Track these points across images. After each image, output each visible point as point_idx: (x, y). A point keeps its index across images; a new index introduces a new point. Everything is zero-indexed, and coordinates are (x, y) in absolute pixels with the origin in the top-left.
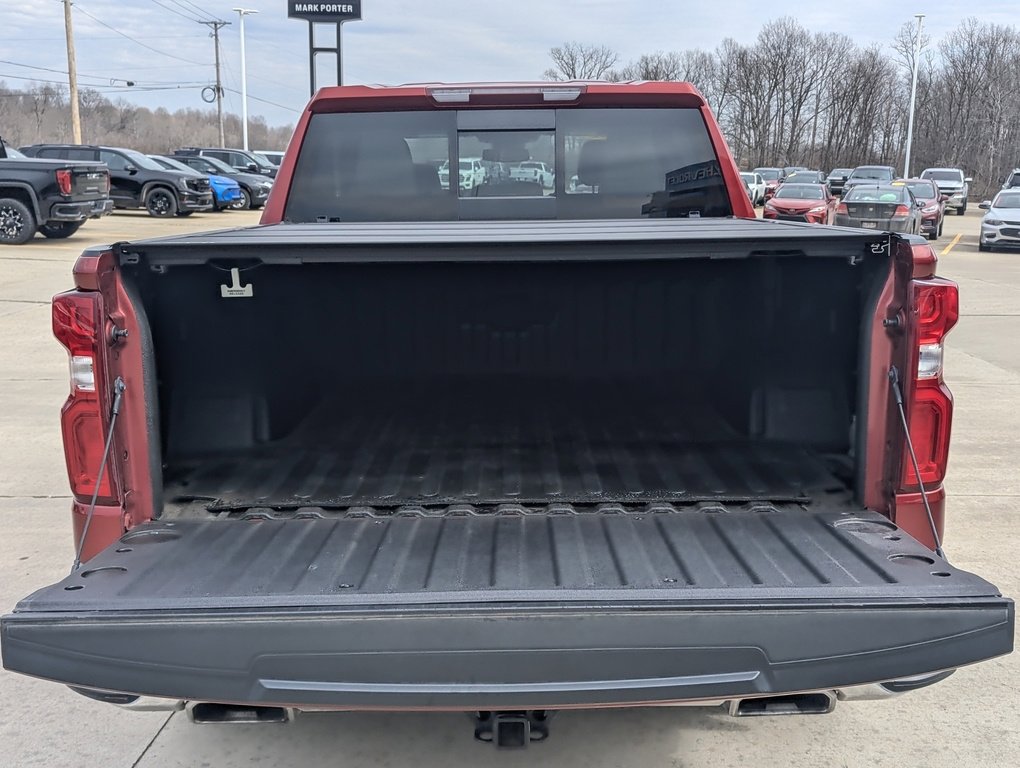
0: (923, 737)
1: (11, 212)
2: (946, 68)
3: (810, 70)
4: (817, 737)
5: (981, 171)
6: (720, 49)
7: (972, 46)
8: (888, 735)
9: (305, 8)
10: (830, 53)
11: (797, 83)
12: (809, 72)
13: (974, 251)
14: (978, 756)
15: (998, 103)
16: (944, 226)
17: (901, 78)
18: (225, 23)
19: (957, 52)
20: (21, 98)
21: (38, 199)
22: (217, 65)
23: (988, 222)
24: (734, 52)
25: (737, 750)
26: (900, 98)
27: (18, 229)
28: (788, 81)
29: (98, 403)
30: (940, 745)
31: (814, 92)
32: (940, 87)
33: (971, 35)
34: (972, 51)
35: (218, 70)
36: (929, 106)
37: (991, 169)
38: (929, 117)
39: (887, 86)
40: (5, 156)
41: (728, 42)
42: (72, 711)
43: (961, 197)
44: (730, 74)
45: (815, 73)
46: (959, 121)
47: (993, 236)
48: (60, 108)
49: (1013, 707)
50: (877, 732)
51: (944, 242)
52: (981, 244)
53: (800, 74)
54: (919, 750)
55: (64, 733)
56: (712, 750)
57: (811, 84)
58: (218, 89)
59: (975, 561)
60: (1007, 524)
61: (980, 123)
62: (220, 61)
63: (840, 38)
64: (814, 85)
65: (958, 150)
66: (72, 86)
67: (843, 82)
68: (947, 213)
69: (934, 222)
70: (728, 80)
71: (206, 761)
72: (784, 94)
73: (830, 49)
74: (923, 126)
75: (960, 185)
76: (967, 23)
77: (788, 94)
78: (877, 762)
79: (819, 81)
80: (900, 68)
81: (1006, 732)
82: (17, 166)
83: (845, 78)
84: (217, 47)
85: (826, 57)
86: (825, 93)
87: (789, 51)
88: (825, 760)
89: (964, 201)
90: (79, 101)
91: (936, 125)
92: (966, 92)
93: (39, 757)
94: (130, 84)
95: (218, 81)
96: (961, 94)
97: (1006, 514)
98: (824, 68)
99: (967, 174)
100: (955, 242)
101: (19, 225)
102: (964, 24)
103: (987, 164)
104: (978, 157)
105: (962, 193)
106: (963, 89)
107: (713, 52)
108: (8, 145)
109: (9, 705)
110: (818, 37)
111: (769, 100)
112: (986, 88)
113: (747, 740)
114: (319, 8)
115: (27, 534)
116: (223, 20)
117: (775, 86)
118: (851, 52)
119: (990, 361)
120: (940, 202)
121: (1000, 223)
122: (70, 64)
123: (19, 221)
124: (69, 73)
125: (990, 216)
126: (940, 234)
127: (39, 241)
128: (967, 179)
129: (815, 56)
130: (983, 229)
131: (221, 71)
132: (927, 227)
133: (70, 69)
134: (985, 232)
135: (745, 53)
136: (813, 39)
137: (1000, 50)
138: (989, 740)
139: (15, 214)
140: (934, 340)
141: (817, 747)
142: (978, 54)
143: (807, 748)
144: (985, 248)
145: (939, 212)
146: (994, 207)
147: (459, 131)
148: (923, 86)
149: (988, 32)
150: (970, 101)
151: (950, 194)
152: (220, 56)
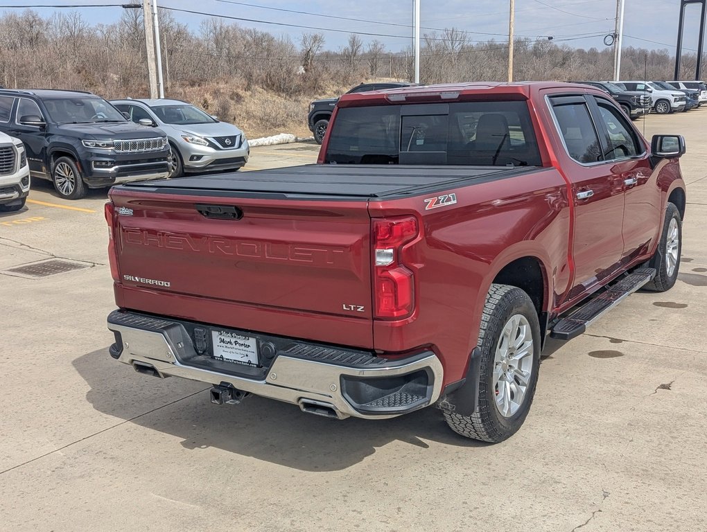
58: (615, 36)
147: (402, 116)
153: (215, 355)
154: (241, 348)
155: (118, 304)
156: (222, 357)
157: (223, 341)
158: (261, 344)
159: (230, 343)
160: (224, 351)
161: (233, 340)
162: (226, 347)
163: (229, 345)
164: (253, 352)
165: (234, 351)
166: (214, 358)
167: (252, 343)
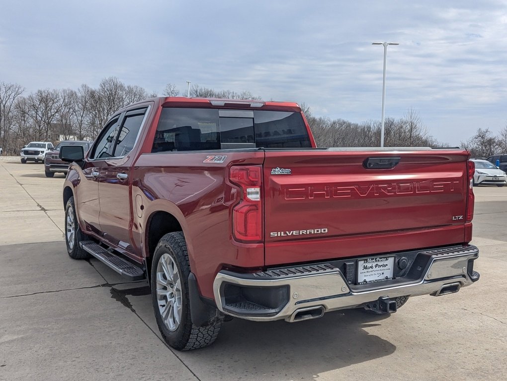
6: (80, 89)
10: (135, 95)
24: (88, 91)
41: (84, 86)
44: (86, 102)
53: (121, 104)
63: (139, 88)
70: (85, 104)
73: (135, 93)
85: (133, 96)
87: (115, 92)
107: (77, 91)
110: (129, 87)
118: (145, 94)
129: (128, 96)
135: (94, 92)
136: (126, 88)
147: (220, 117)
153: (359, 281)
154: (380, 268)
156: (365, 281)
157: (366, 268)
158: (397, 260)
159: (372, 267)
160: (365, 276)
161: (374, 264)
162: (368, 272)
163: (370, 269)
164: (389, 269)
165: (373, 273)
166: (359, 284)
167: (390, 262)
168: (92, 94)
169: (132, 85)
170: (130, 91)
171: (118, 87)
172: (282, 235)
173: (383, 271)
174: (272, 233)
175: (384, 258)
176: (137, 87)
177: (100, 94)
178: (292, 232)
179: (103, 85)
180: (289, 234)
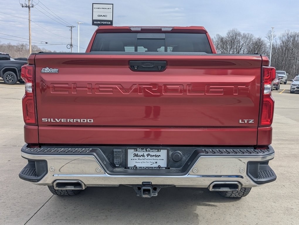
0: (268, 209)
1: (11, 75)
2: (281, 44)
3: (241, 43)
4: (237, 208)
5: (291, 73)
6: (215, 37)
7: (288, 38)
8: (258, 209)
9: (97, 23)
10: (247, 39)
11: (238, 47)
12: (241, 44)
13: (289, 93)
14: (285, 214)
15: (296, 54)
16: (280, 87)
17: (268, 46)
18: (74, 27)
19: (284, 39)
20: (15, 47)
21: (19, 72)
22: (71, 38)
23: (293, 85)
24: (220, 38)
25: (214, 211)
26: (268, 52)
27: (12, 80)
28: (235, 46)
29: (33, 96)
30: (273, 211)
31: (243, 50)
32: (279, 49)
33: (288, 34)
34: (288, 39)
35: (71, 40)
36: (276, 54)
37: (294, 72)
38: (276, 57)
39: (264, 48)
40: (10, 60)
41: (218, 35)
42: (21, 197)
43: (285, 79)
44: (218, 44)
45: (243, 44)
46: (285, 59)
47: (294, 89)
48: (26, 50)
49: (295, 203)
50: (255, 208)
51: (280, 91)
52: (291, 91)
53: (239, 44)
54: (267, 212)
55: (18, 202)
56: (206, 211)
57: (242, 47)
58: (71, 45)
59: (286, 167)
60: (295, 158)
61: (291, 59)
62: (72, 37)
63: (250, 34)
64: (243, 48)
65: (285, 67)
66: (30, 43)
67: (251, 47)
68: (281, 83)
69: (277, 85)
70: (218, 45)
71: (59, 210)
72: (234, 50)
73: (247, 38)
74: (274, 60)
75: (285, 76)
76: (287, 31)
77: (235, 50)
78: (255, 215)
79: (244, 47)
80: (268, 43)
81: (293, 209)
82: (13, 62)
83: (252, 46)
84: (71, 33)
85: (246, 40)
86: (246, 50)
87: (235, 38)
88: (239, 214)
89: (286, 80)
90: (32, 49)
91: (278, 60)
92: (287, 50)
93: (11, 208)
94: (46, 43)
95: (71, 43)
96: (285, 51)
97: (295, 156)
98: (245, 42)
99: (287, 73)
100: (283, 91)
101: (13, 79)
102: (286, 31)
103: (293, 71)
104: (290, 69)
105: (285, 78)
106: (286, 50)
107: (213, 38)
108: (11, 57)
109: (3, 195)
110: (244, 34)
111: (230, 51)
112: (293, 49)
113: (217, 209)
114: (101, 23)
115: (10, 155)
116: (74, 26)
117: (232, 47)
118: (253, 38)
119: (292, 120)
120: (279, 79)
121: (296, 85)
122: (30, 37)
123: (13, 78)
124: (29, 39)
125: (293, 83)
126: (279, 89)
127: (18, 84)
128: (287, 74)
129: (243, 39)
130: (291, 87)
131: (72, 40)
132: (275, 87)
133: (30, 38)
134: (292, 88)
135: (223, 38)
136: (242, 34)
137: (296, 39)
138: (288, 210)
139: (12, 76)
140: (269, 83)
141: (237, 211)
142: (290, 40)
143: (234, 211)
144: (292, 92)
145: (278, 82)
146: (295, 81)
147: (138, 39)
148: (274, 49)
149: (293, 34)
150: (288, 53)
151: (282, 78)
152: (72, 36)
153: (129, 166)
154: (152, 158)
155: (26, 141)
156: (135, 166)
157: (137, 155)
158: (171, 153)
159: (143, 156)
160: (136, 162)
161: (146, 154)
162: (139, 159)
163: (142, 158)
164: (163, 160)
165: (145, 161)
166: (128, 168)
167: (163, 153)
168: (222, 39)
169: (246, 33)
170: (245, 37)
171: (237, 34)
172: (52, 121)
173: (156, 161)
174: (43, 119)
175: (156, 149)
176: (249, 34)
177: (226, 39)
178: (60, 119)
179: (228, 34)
180: (57, 121)
